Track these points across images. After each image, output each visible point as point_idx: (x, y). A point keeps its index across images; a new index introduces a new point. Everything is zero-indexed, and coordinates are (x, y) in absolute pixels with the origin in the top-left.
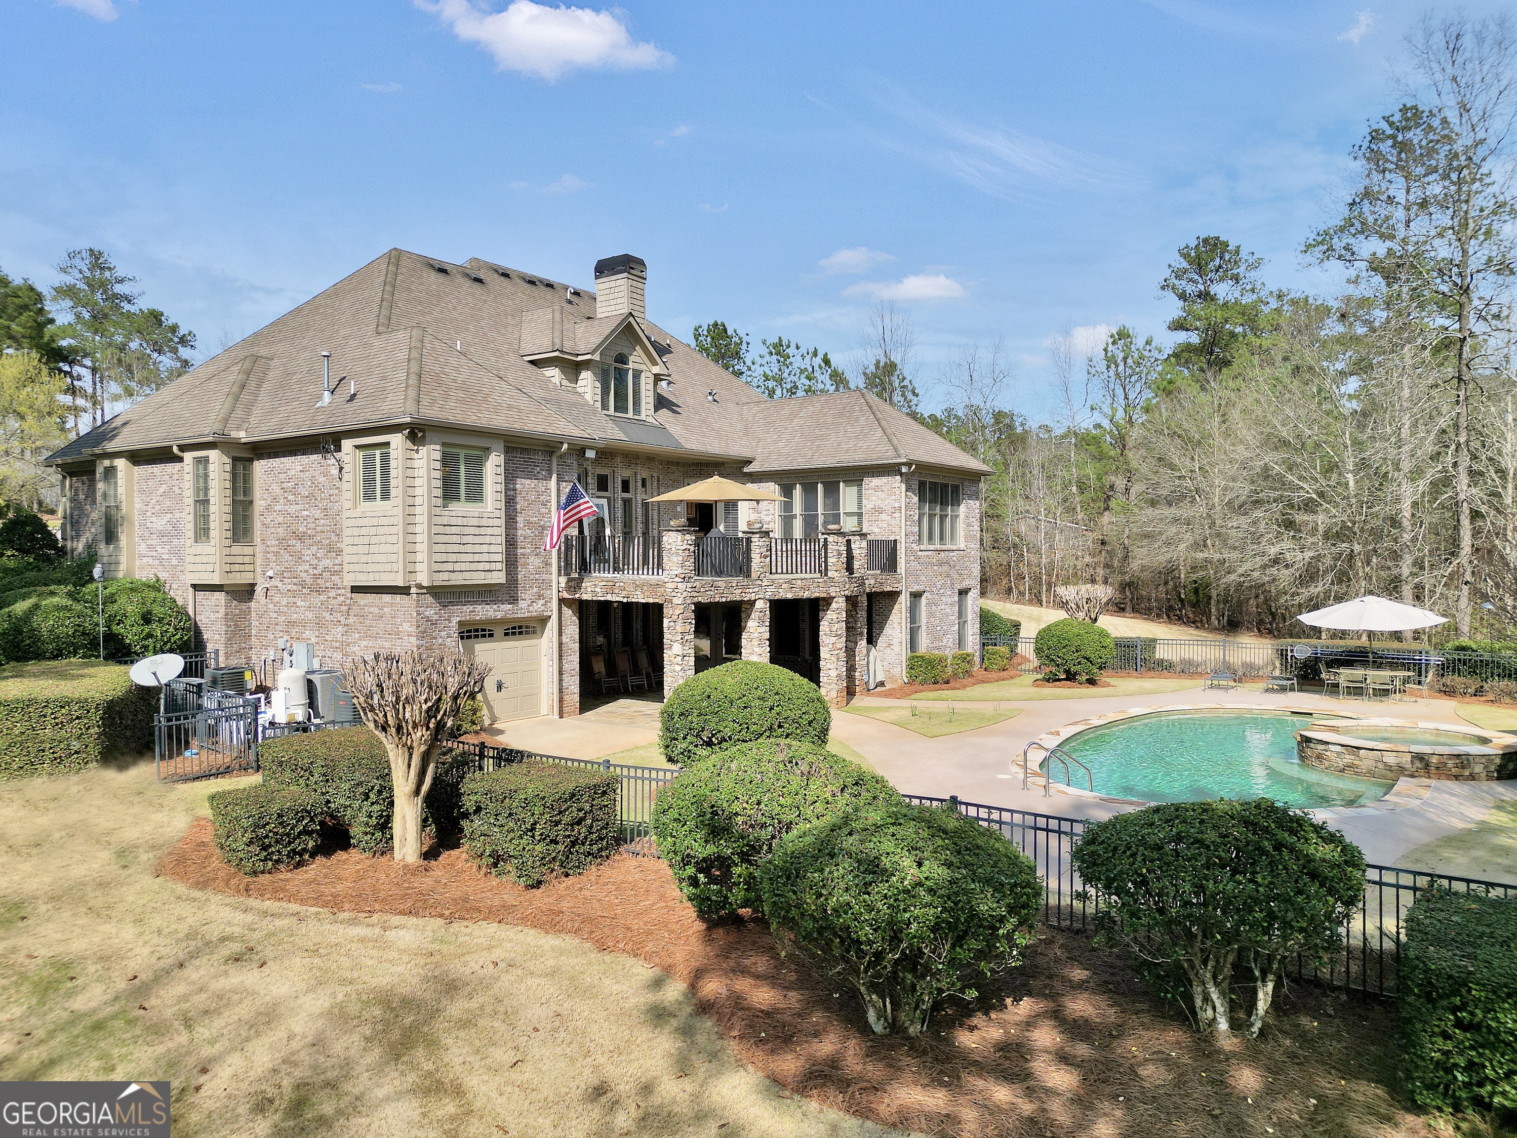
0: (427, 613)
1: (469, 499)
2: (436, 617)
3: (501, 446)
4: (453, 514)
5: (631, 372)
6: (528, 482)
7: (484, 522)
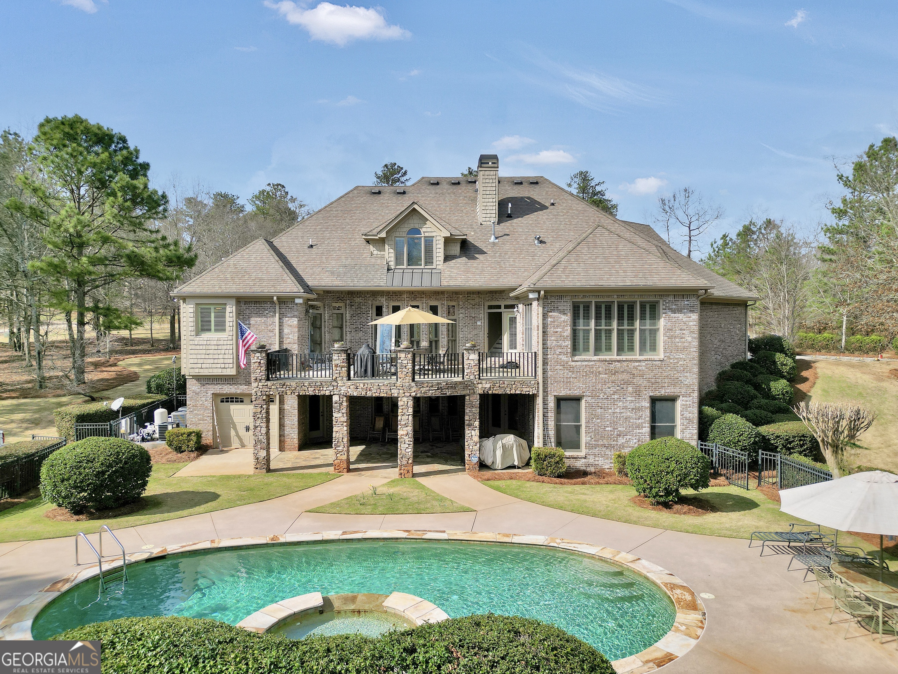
0: (193, 388)
1: (216, 331)
2: (198, 390)
3: (234, 302)
4: (202, 339)
5: (423, 238)
6: (259, 319)
7: (221, 343)
